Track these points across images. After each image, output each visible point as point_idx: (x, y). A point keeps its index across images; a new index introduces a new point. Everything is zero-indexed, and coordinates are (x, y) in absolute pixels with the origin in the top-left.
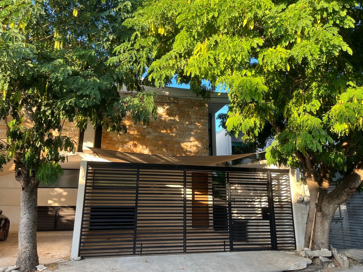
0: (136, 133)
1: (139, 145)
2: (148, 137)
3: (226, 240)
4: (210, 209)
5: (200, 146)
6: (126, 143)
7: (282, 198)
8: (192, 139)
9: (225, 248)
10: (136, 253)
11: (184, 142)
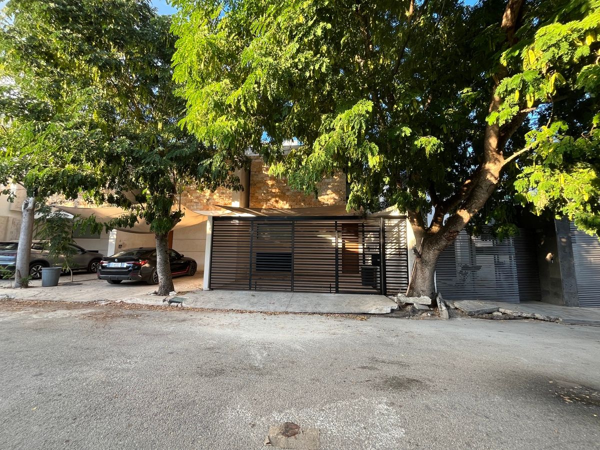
0: (277, 190)
1: (280, 201)
2: (287, 194)
3: (332, 283)
4: (360, 256)
5: (337, 198)
6: (269, 200)
7: (401, 245)
8: (329, 192)
9: (331, 290)
10: (252, 289)
11: (321, 196)
